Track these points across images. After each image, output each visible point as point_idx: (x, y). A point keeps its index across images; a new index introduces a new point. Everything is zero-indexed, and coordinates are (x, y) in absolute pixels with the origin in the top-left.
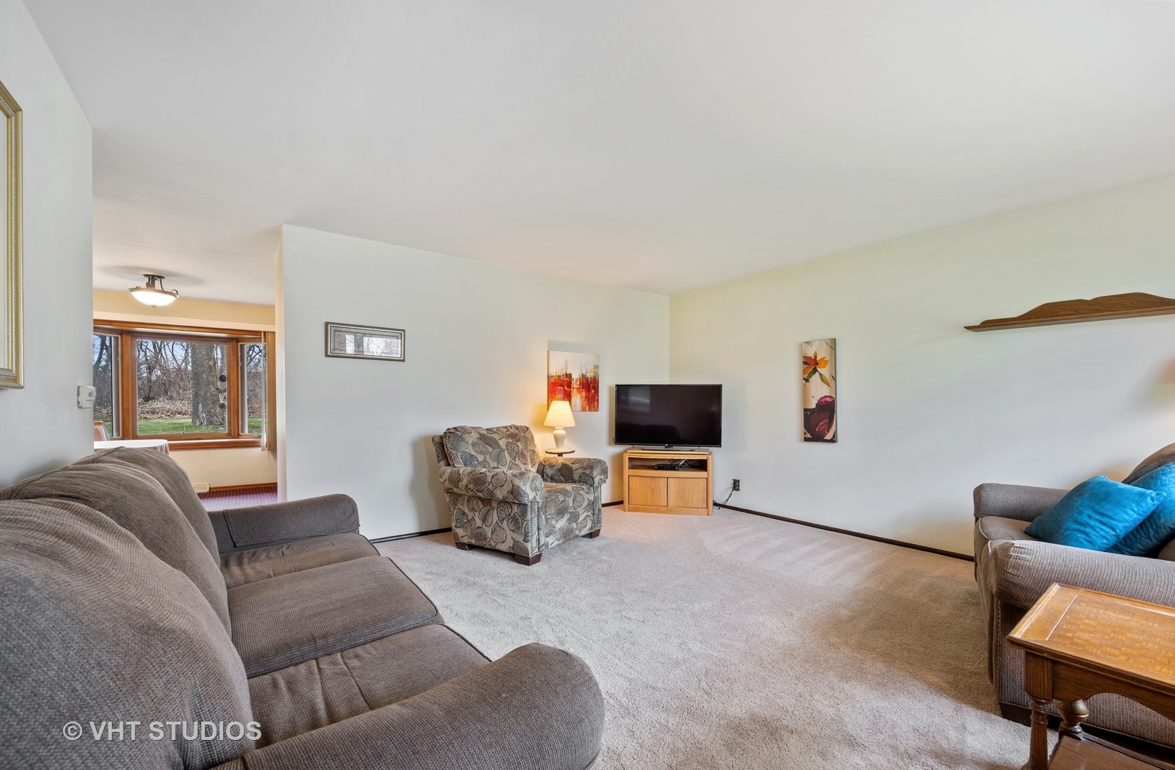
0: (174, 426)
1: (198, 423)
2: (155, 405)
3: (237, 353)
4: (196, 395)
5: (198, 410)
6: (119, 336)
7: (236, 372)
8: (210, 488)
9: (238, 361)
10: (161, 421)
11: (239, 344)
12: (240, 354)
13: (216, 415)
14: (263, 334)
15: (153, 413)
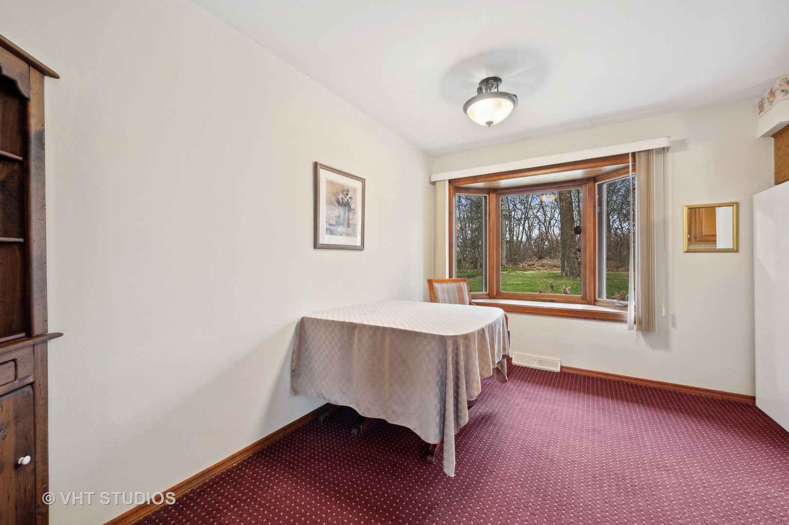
0: (552, 275)
1: (564, 274)
2: (544, 261)
3: (595, 196)
4: (563, 255)
5: (564, 265)
6: (487, 195)
7: (592, 221)
8: (562, 367)
9: (595, 206)
10: (545, 271)
11: (597, 184)
12: (597, 197)
13: (575, 269)
14: (630, 156)
15: (543, 266)
